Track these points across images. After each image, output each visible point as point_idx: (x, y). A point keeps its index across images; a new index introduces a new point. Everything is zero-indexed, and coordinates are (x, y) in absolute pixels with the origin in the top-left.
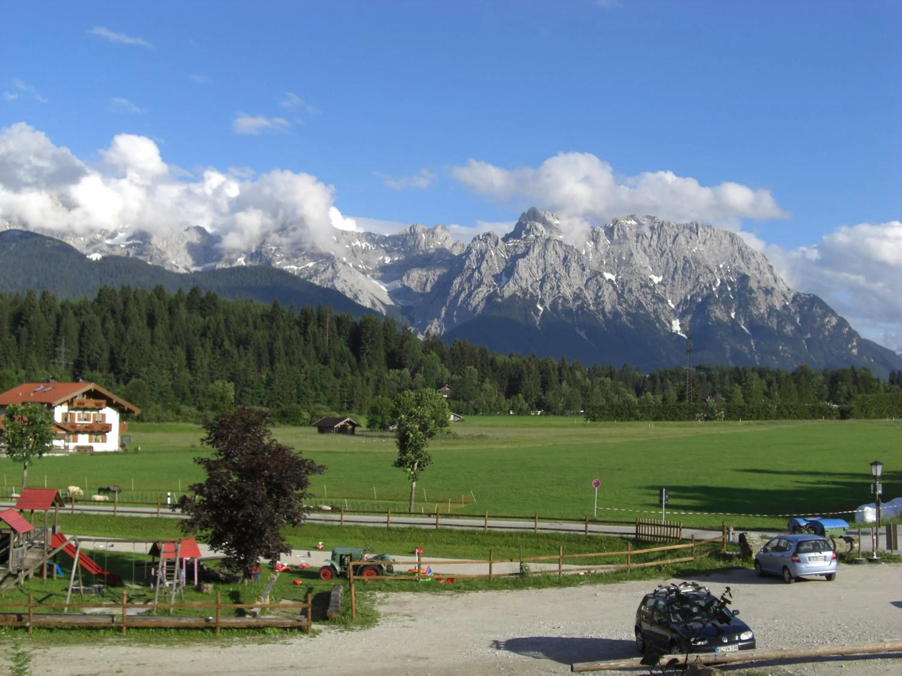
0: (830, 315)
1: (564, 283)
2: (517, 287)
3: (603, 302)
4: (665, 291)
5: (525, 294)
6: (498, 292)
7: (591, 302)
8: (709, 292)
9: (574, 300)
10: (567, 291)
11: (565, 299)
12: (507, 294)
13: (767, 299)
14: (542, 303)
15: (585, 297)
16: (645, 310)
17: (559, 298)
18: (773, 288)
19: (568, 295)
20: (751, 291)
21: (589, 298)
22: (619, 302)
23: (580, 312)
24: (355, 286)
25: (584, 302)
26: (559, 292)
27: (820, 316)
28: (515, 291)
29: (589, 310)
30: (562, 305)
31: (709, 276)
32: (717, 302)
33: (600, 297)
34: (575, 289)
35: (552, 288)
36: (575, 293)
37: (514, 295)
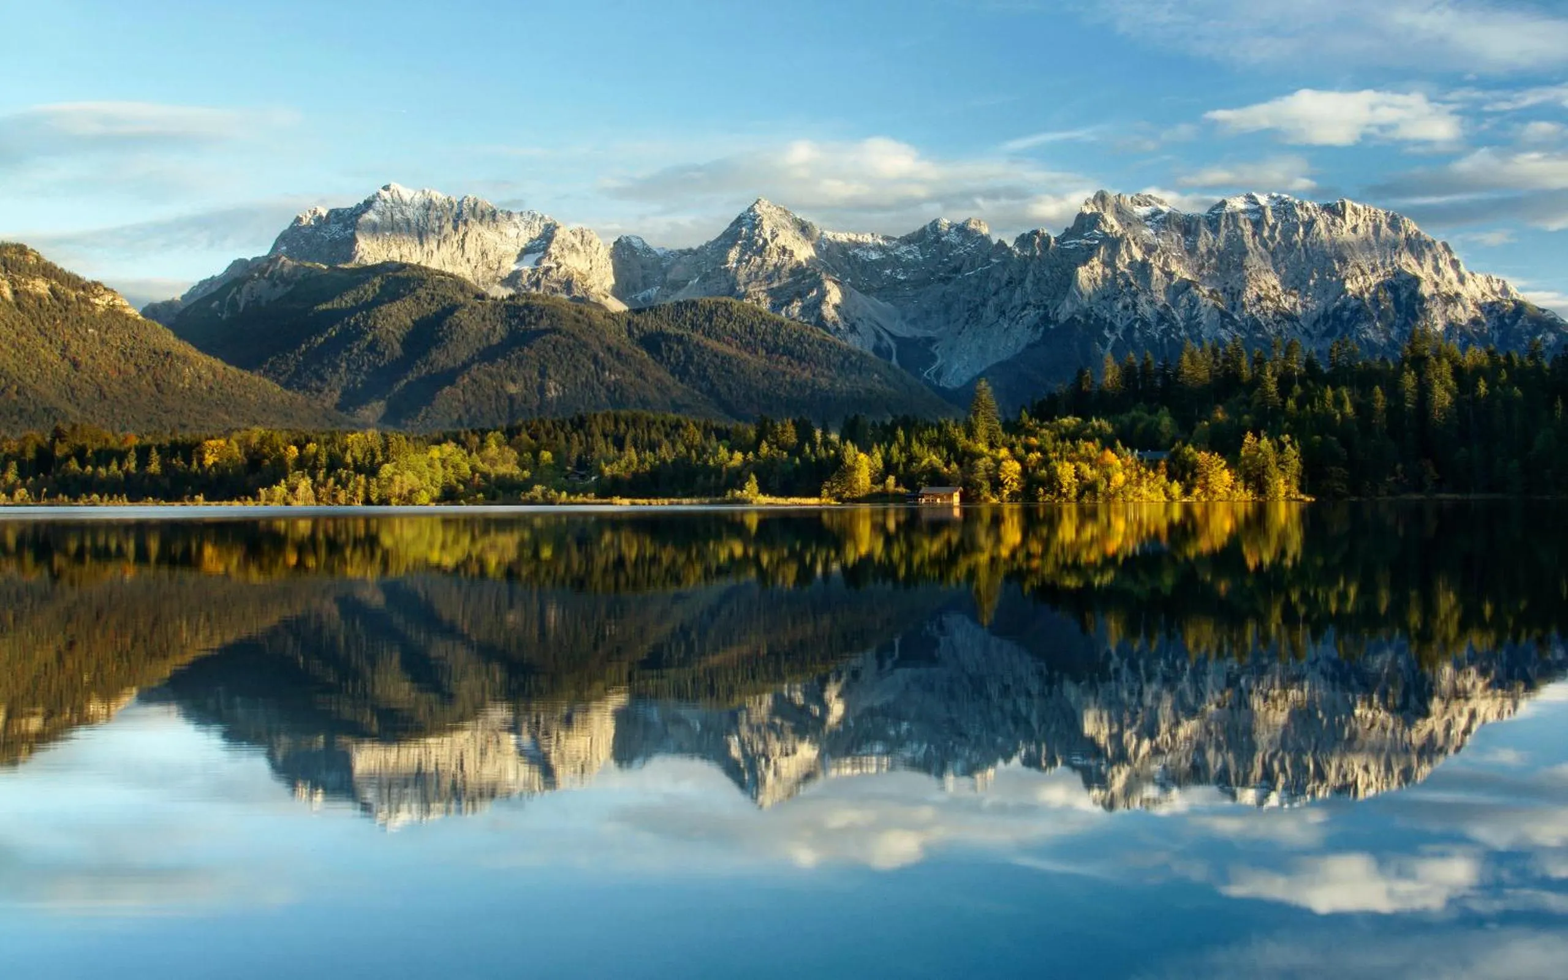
0: (1545, 329)
1: (1142, 299)
2: (1076, 307)
3: (1200, 323)
4: (1295, 304)
5: (1087, 316)
6: (1050, 314)
7: (1182, 324)
8: (1358, 302)
9: (1158, 324)
10: (1145, 309)
11: (1145, 324)
12: (1062, 318)
13: (1446, 310)
14: (1112, 328)
15: (1174, 318)
16: (1264, 333)
17: (1136, 320)
18: (1458, 295)
19: (1148, 316)
20: (1422, 300)
21: (1179, 318)
22: (1222, 322)
23: (1165, 340)
24: (853, 314)
25: (1172, 326)
26: (1136, 313)
27: (1528, 333)
28: (1074, 314)
29: (1179, 337)
30: (1142, 333)
31: (1360, 279)
32: (1369, 318)
33: (1196, 317)
34: (1158, 308)
35: (1125, 307)
36: (1158, 313)
37: (1072, 319)
